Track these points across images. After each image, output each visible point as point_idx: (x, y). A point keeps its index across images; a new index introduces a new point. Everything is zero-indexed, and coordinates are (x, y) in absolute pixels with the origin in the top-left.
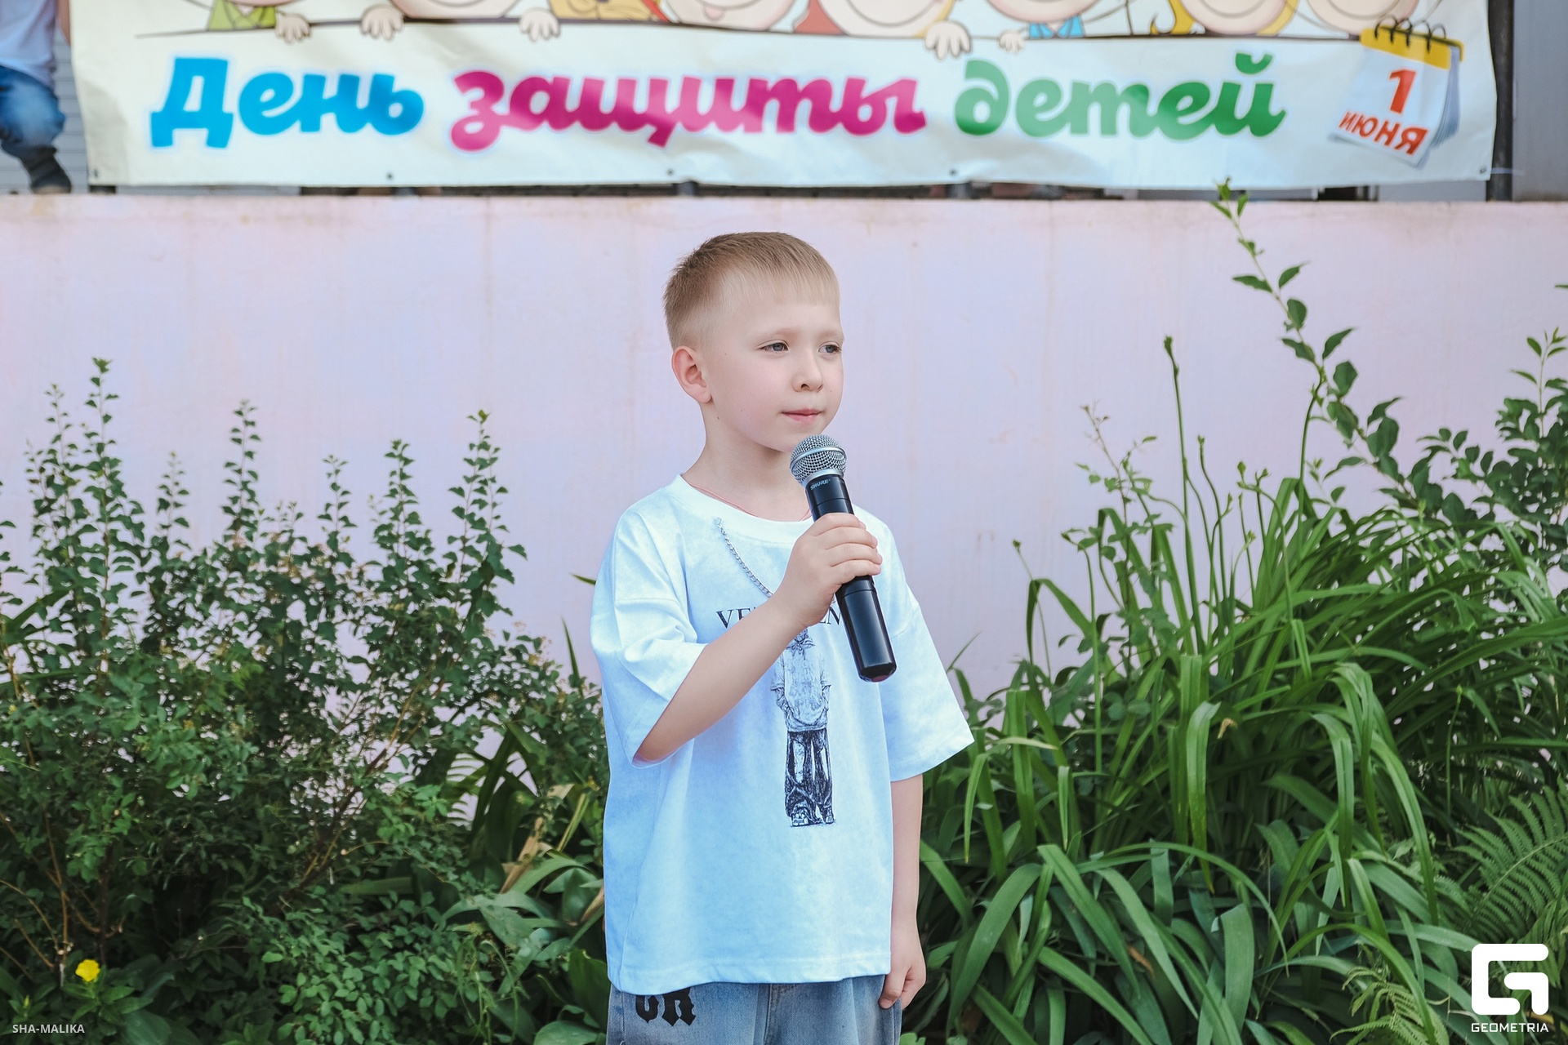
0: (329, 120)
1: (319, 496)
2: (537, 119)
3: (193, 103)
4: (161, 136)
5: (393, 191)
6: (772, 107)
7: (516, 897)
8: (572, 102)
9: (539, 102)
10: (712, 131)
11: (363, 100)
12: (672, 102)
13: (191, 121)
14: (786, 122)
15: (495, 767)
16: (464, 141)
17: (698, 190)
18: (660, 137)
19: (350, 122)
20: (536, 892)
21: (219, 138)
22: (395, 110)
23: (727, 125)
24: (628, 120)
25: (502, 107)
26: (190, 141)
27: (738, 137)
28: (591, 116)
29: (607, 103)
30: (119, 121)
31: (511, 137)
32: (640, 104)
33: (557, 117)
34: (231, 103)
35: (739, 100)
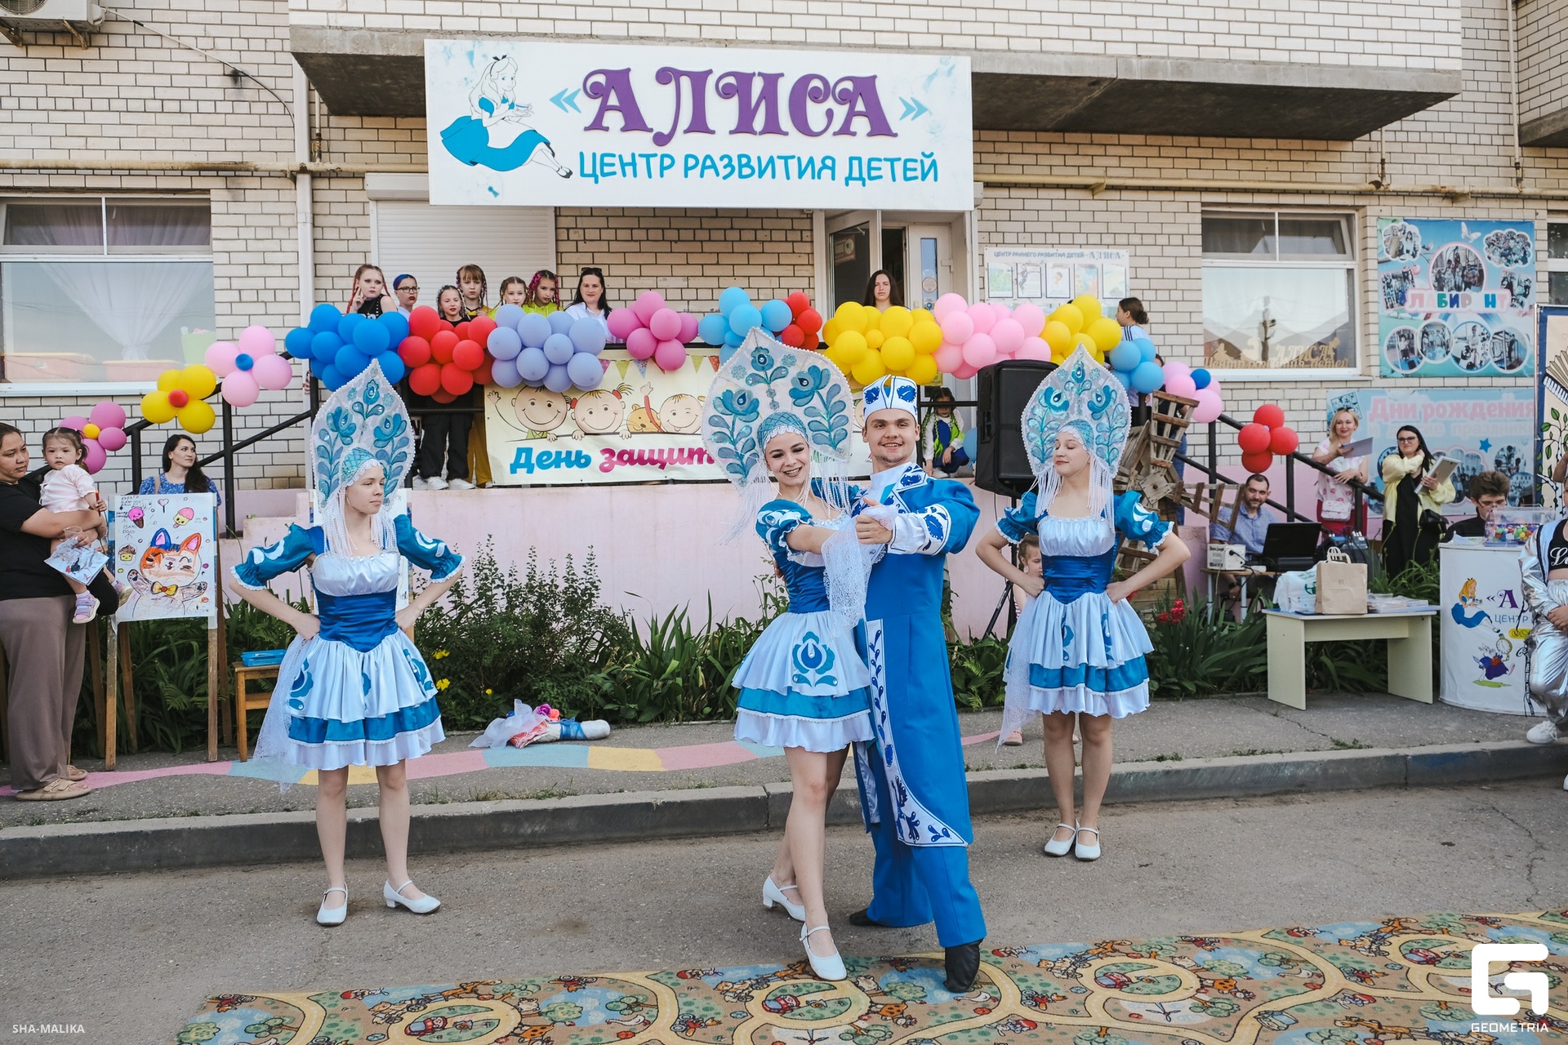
0: (563, 464)
1: (547, 569)
2: (626, 462)
3: (522, 461)
4: (513, 470)
5: (583, 485)
6: (696, 457)
7: (603, 675)
8: (636, 457)
9: (626, 457)
10: (678, 464)
11: (573, 458)
12: (665, 456)
13: (522, 466)
14: (700, 461)
15: (601, 643)
16: (604, 470)
17: (675, 482)
18: (662, 466)
19: (569, 465)
20: (609, 674)
21: (530, 471)
22: (583, 461)
23: (682, 463)
24: (653, 462)
25: (615, 459)
26: (522, 471)
27: (686, 466)
28: (641, 461)
29: (646, 457)
30: (501, 466)
31: (617, 468)
32: (656, 457)
33: (631, 461)
34: (534, 461)
35: (686, 454)
